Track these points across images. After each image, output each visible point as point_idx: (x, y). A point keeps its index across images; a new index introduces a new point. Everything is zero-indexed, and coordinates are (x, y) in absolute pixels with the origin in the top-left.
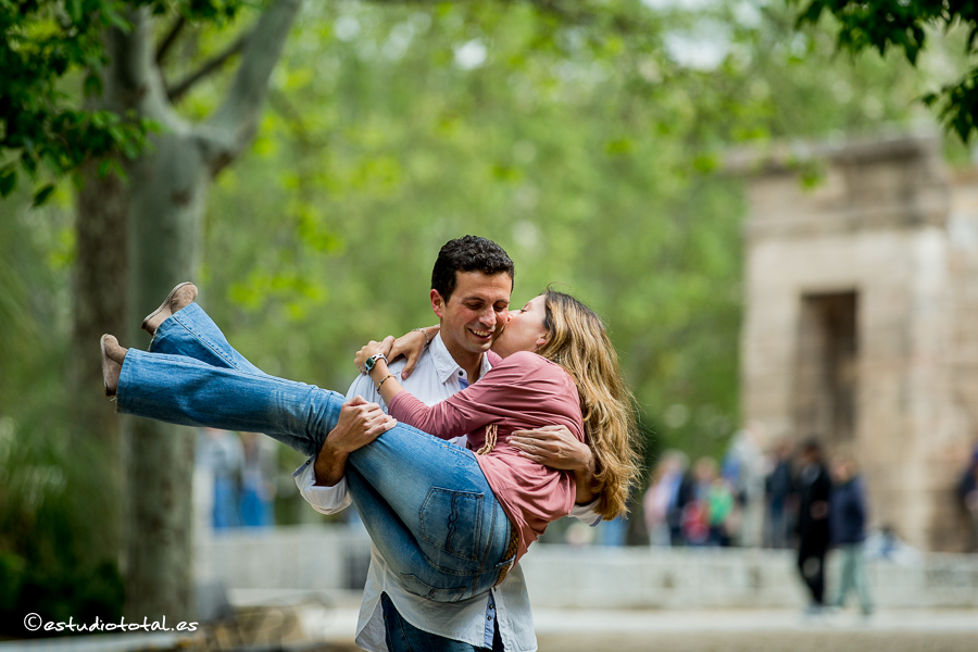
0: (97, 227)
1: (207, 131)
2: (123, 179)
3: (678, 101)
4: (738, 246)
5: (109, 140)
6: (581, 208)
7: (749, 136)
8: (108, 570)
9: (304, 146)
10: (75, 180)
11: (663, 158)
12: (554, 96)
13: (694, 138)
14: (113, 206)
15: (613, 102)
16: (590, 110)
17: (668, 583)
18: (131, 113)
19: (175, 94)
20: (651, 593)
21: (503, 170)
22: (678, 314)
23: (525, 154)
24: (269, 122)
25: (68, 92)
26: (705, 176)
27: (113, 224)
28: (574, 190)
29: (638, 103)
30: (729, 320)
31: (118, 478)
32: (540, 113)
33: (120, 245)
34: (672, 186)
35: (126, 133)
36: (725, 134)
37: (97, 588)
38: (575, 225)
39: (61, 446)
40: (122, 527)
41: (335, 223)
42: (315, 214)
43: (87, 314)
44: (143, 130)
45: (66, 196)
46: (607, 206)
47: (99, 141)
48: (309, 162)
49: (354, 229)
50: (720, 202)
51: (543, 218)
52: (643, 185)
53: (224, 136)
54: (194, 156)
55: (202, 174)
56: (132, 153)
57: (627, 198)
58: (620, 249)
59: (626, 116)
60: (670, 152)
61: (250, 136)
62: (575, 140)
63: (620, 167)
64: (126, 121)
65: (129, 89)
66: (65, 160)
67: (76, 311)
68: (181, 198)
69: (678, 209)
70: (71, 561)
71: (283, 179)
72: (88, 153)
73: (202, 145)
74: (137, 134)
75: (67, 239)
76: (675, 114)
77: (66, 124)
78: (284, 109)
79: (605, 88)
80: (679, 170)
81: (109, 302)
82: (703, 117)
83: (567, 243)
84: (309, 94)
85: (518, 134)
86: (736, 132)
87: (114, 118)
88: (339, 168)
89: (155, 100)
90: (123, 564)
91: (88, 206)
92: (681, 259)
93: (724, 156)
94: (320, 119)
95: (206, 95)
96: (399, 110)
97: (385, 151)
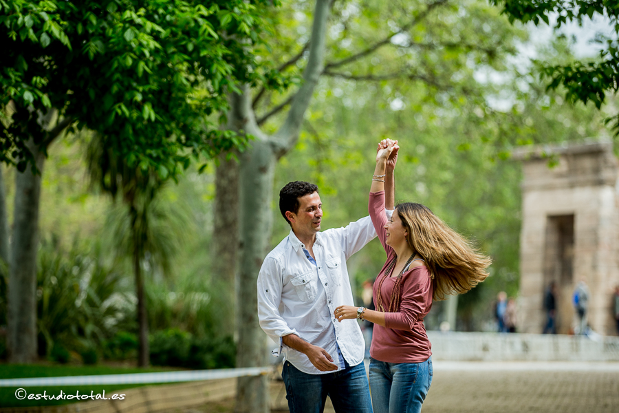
0: (224, 182)
1: (274, 139)
2: (237, 161)
3: (491, 126)
4: (519, 194)
5: (231, 143)
6: (447, 176)
7: (525, 143)
8: (229, 340)
9: (319, 146)
10: (216, 162)
11: (484, 152)
12: (435, 123)
13: (498, 144)
14: (232, 173)
15: (461, 127)
16: (451, 130)
17: (485, 349)
18: (241, 131)
19: (260, 122)
20: (479, 353)
21: (410, 159)
22: (491, 225)
23: (421, 150)
24: (303, 135)
25: (212, 122)
26: (504, 161)
27: (231, 181)
28: (443, 167)
29: (472, 128)
30: (515, 228)
31: (234, 298)
32: (427, 131)
33: (235, 191)
34: (488, 165)
35: (239, 140)
36: (513, 142)
37: (223, 348)
38: (444, 183)
39: (207, 283)
40: (235, 321)
41: (334, 182)
42: (324, 177)
43: (220, 223)
44: (247, 139)
45: (211, 170)
46: (459, 175)
47: (227, 144)
48: (323, 154)
49: (343, 185)
50: (511, 173)
51: (428, 180)
52: (476, 165)
53: (283, 141)
54: (269, 150)
55: (273, 158)
56: (241, 150)
57: (469, 171)
58: (464, 195)
59: (467, 133)
60: (488, 150)
61: (295, 141)
62: (443, 143)
63: (464, 156)
64: (240, 135)
65: (240, 119)
66: (211, 152)
67: (215, 221)
68: (263, 170)
69: (490, 176)
70: (213, 336)
71: (309, 161)
72: (222, 149)
73: (273, 145)
74: (244, 141)
75: (212, 188)
76: (490, 132)
77: (212, 136)
78: (311, 131)
79: (456, 120)
80: (492, 158)
81: (230, 217)
82: (503, 133)
83: (440, 192)
84: (322, 122)
85: (418, 142)
86: (519, 141)
87: (234, 134)
88: (335, 156)
89: (251, 126)
90: (236, 338)
91: (221, 174)
92: (492, 199)
93: (513, 152)
94: (327, 134)
95: (274, 123)
96: (365, 131)
97: (357, 148)
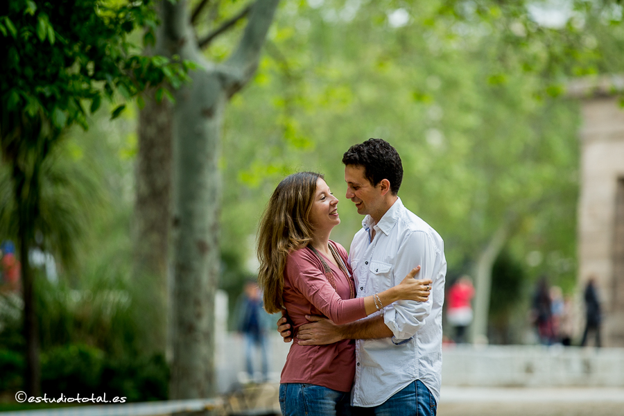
0: (151, 131)
1: (224, 68)
2: (171, 100)
3: (537, 48)
4: (576, 146)
5: (161, 75)
6: (471, 120)
7: (585, 73)
8: (158, 359)
9: (288, 78)
10: (139, 102)
11: (526, 87)
12: (453, 45)
13: (547, 74)
14: (162, 118)
15: (493, 51)
16: (477, 55)
17: (529, 369)
18: (176, 57)
19: (203, 44)
20: (519, 376)
21: (419, 96)
22: (536, 190)
23: (434, 84)
24: (266, 63)
25: (134, 43)
26: (553, 98)
27: (162, 130)
28: (466, 108)
29: (510, 51)
30: (570, 195)
31: (166, 299)
32: (444, 57)
33: (167, 144)
34: (531, 105)
35: (173, 70)
36: (567, 71)
37: (151, 371)
38: (467, 131)
39: (127, 276)
40: (168, 331)
41: (308, 130)
42: (295, 124)
43: (144, 189)
44: (185, 69)
45: (131, 113)
46: (488, 118)
47: (156, 75)
48: (293, 89)
49: (321, 133)
50: (564, 116)
51: (445, 127)
52: (512, 105)
53: (237, 72)
54: (216, 84)
55: (222, 96)
56: (176, 84)
57: (502, 113)
58: (497, 147)
59: (502, 58)
60: (531, 83)
61: (253, 71)
62: (467, 75)
63: (497, 93)
64: (173, 62)
65: (173, 41)
66: (133, 88)
67: (137, 188)
68: (208, 113)
69: (535, 121)
70: (135, 353)
71: (274, 101)
72: (148, 84)
73: (222, 78)
74: (182, 73)
75: (132, 141)
76: (535, 58)
77: (134, 64)
78: (277, 56)
79: (487, 41)
80: (537, 95)
81: (160, 182)
82: (553, 59)
83: (462, 144)
84: (292, 44)
85: (430, 71)
86: (576, 70)
87: (165, 60)
88: (311, 92)
89: (190, 48)
90: (169, 356)
91: (146, 118)
92: (538, 154)
93: (569, 86)
94: (300, 61)
95: (225, 45)
96: (352, 56)
97: (343, 81)
